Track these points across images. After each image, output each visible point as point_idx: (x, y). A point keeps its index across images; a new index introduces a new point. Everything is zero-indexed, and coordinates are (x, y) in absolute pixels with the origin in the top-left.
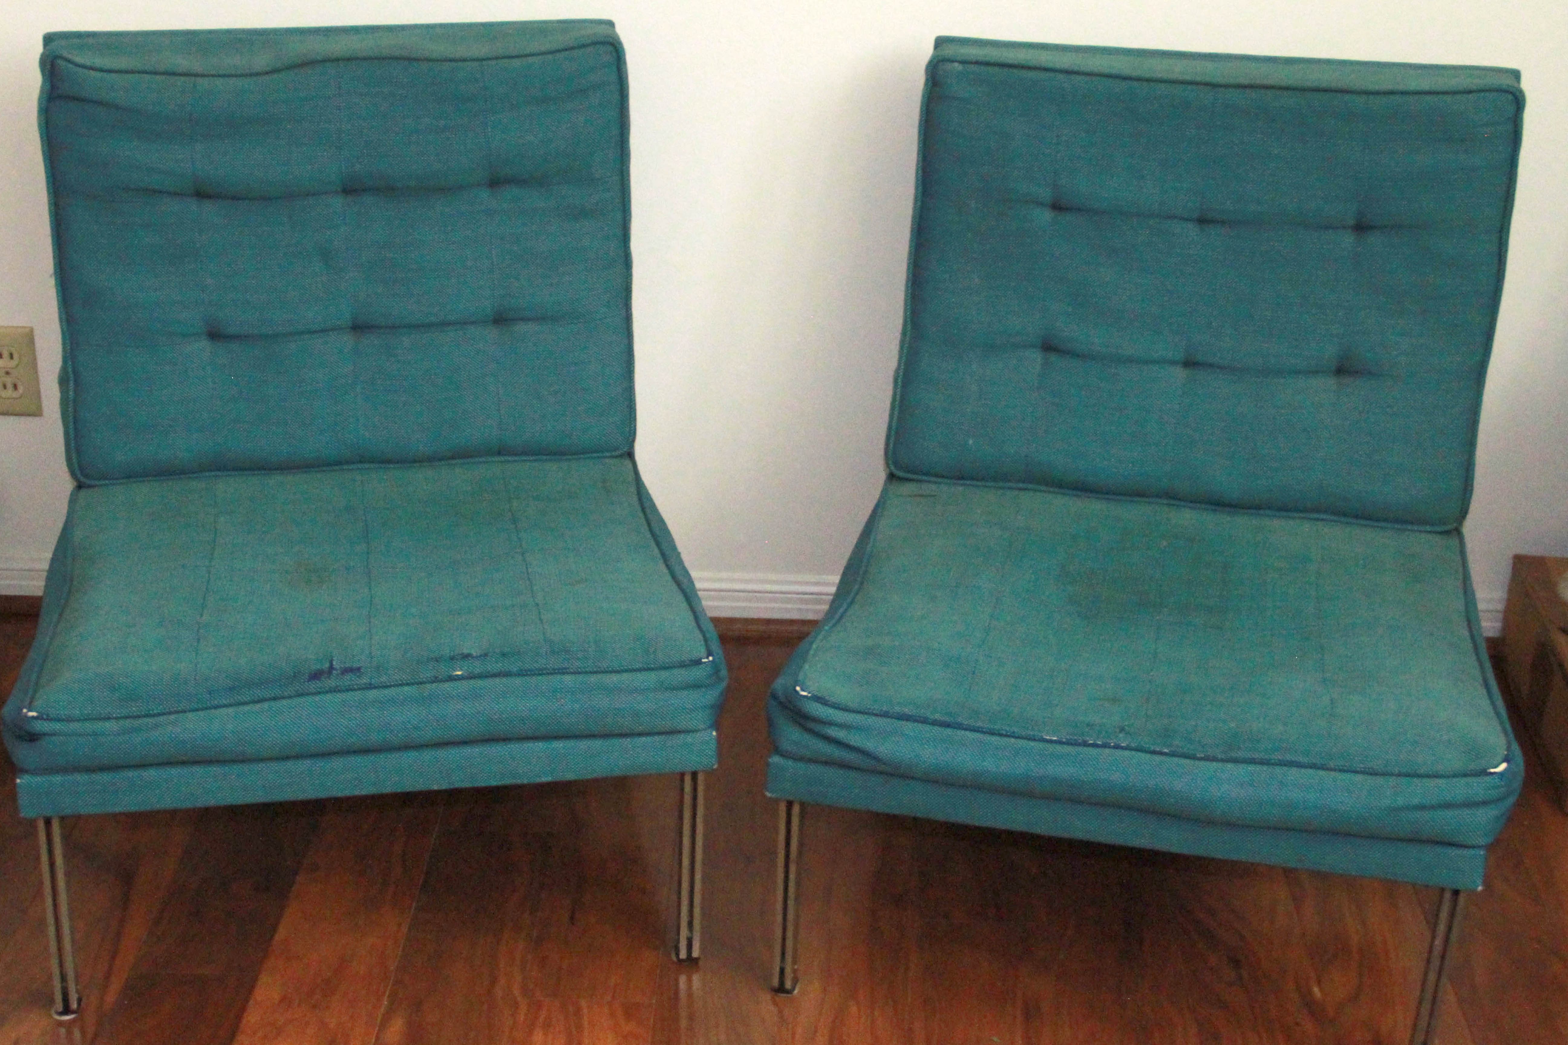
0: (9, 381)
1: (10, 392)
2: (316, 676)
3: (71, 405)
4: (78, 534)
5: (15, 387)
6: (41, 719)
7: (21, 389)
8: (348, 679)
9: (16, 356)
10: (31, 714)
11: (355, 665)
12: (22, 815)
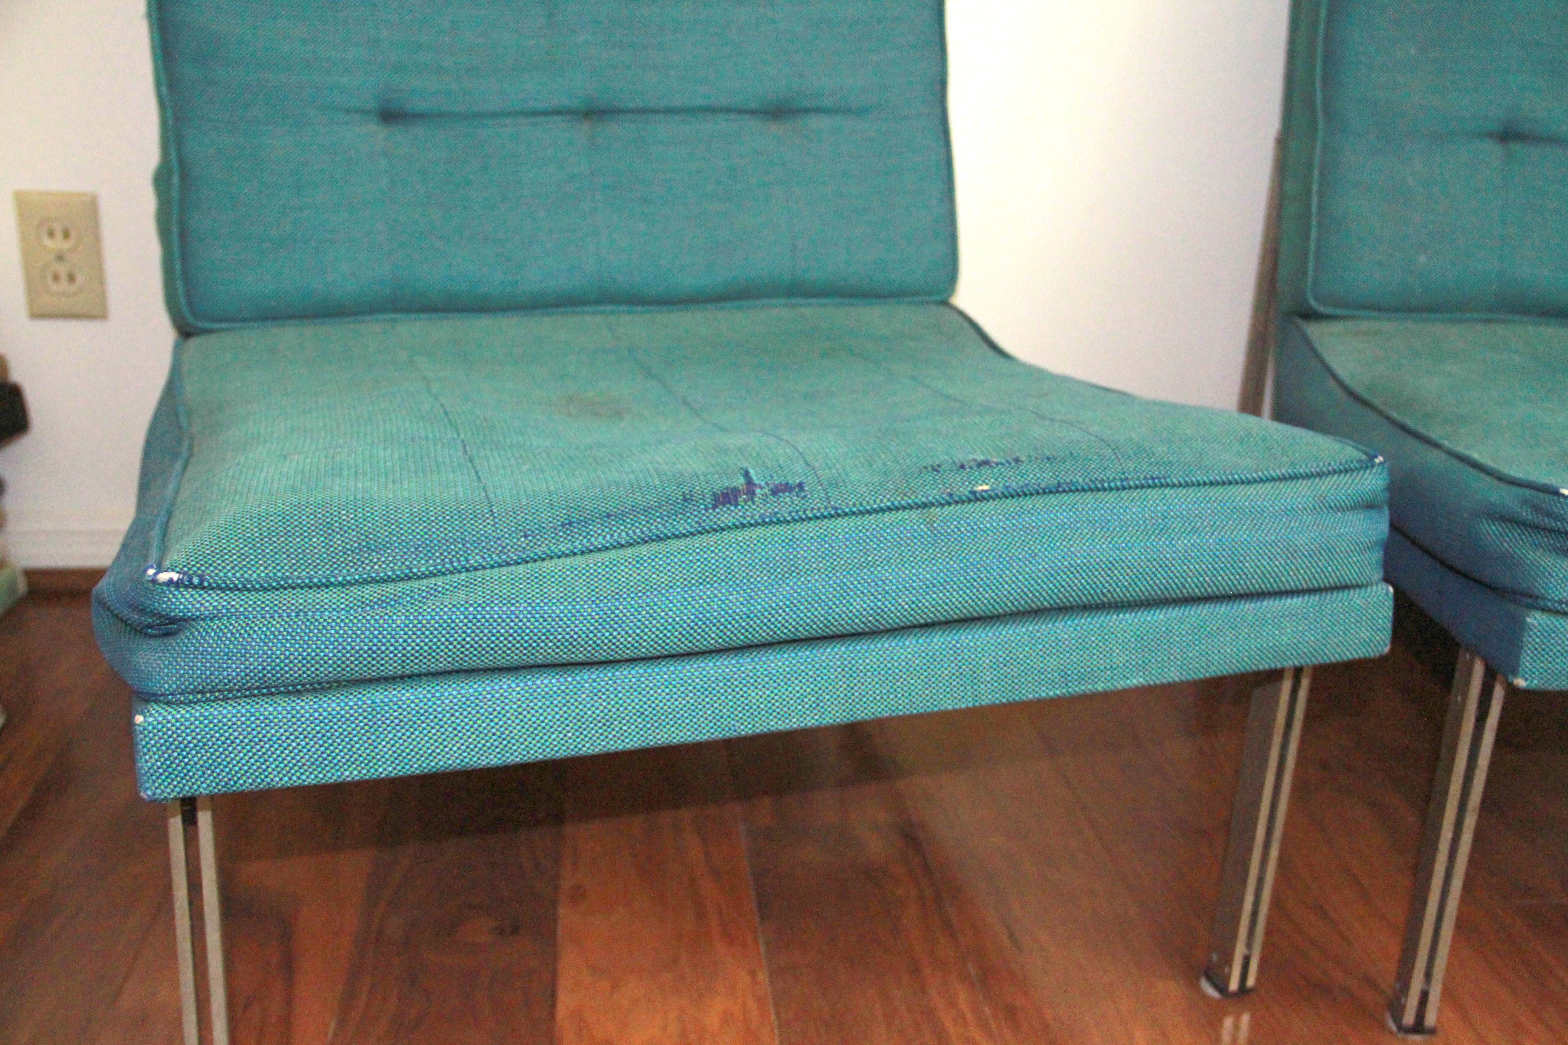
0: (62, 269)
1: (64, 285)
2: (727, 498)
3: (175, 209)
4: (190, 390)
5: (71, 278)
6: (186, 587)
7: (80, 279)
8: (787, 504)
9: (73, 235)
10: (164, 577)
11: (794, 480)
12: (146, 795)
